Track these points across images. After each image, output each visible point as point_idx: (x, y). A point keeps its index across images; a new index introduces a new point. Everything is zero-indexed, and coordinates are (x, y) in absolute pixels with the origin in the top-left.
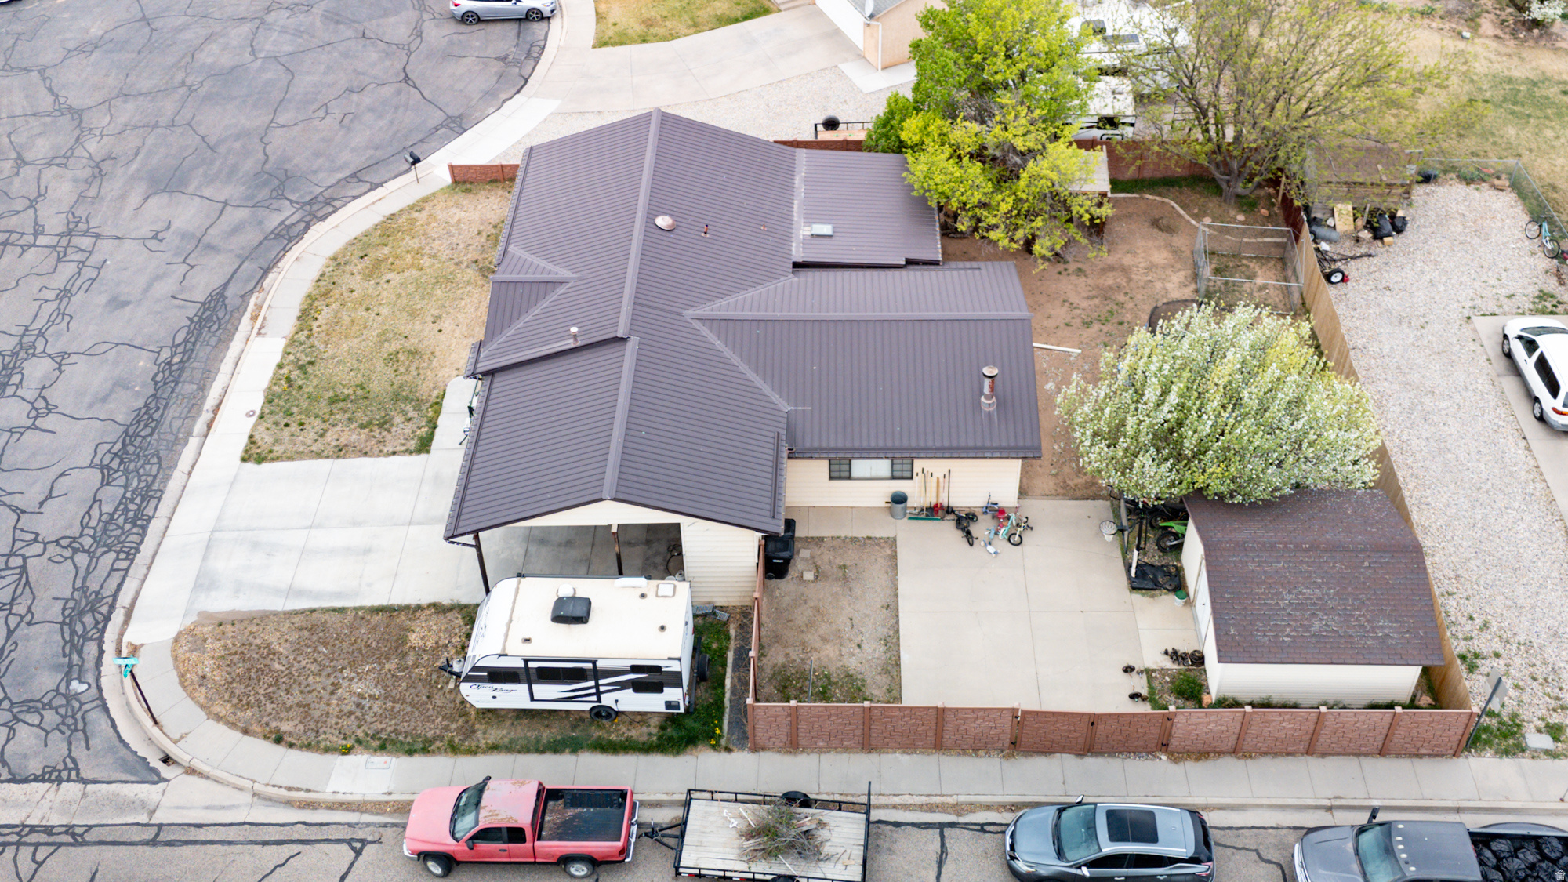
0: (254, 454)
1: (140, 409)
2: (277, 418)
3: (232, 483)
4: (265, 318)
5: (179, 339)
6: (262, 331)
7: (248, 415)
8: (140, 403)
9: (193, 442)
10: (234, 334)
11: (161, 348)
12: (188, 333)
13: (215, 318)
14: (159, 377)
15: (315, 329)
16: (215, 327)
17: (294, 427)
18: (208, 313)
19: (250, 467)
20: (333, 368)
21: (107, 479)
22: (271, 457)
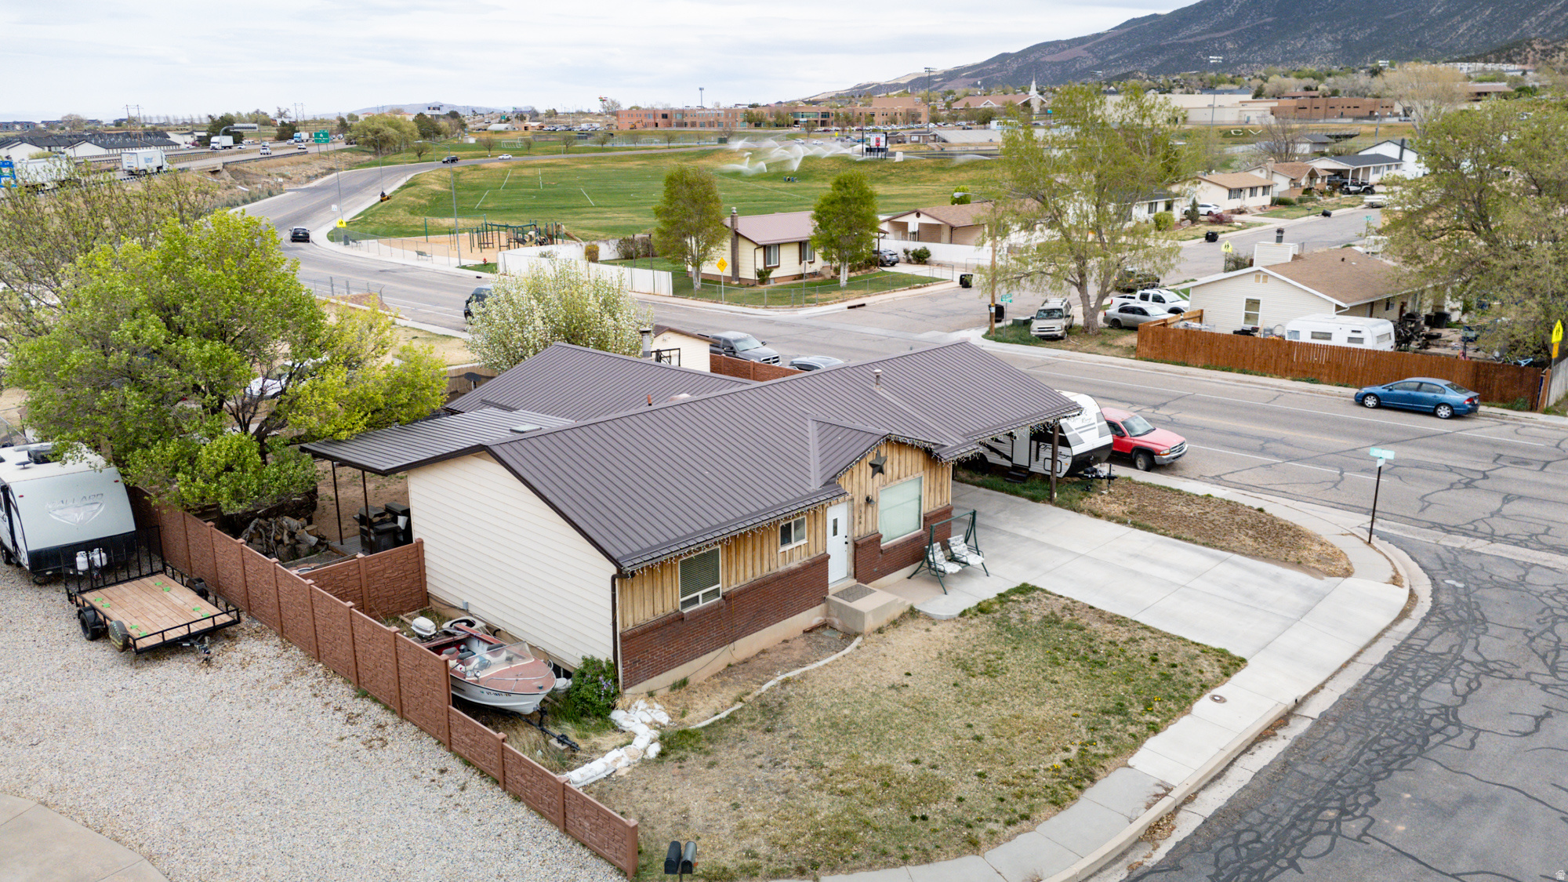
0: (1231, 665)
1: (1400, 769)
2: (1181, 677)
3: (1263, 648)
4: (1149, 807)
5: (1321, 843)
6: (1161, 791)
7: (1222, 700)
8: (1399, 777)
9: (1315, 709)
10: (1215, 816)
11: (1359, 839)
12: (1303, 845)
13: (1244, 852)
14: (1363, 800)
15: (1074, 750)
16: (1246, 837)
17: (1164, 661)
18: (1255, 865)
19: (1237, 652)
20: (1079, 696)
21: (1448, 713)
22: (1205, 650)
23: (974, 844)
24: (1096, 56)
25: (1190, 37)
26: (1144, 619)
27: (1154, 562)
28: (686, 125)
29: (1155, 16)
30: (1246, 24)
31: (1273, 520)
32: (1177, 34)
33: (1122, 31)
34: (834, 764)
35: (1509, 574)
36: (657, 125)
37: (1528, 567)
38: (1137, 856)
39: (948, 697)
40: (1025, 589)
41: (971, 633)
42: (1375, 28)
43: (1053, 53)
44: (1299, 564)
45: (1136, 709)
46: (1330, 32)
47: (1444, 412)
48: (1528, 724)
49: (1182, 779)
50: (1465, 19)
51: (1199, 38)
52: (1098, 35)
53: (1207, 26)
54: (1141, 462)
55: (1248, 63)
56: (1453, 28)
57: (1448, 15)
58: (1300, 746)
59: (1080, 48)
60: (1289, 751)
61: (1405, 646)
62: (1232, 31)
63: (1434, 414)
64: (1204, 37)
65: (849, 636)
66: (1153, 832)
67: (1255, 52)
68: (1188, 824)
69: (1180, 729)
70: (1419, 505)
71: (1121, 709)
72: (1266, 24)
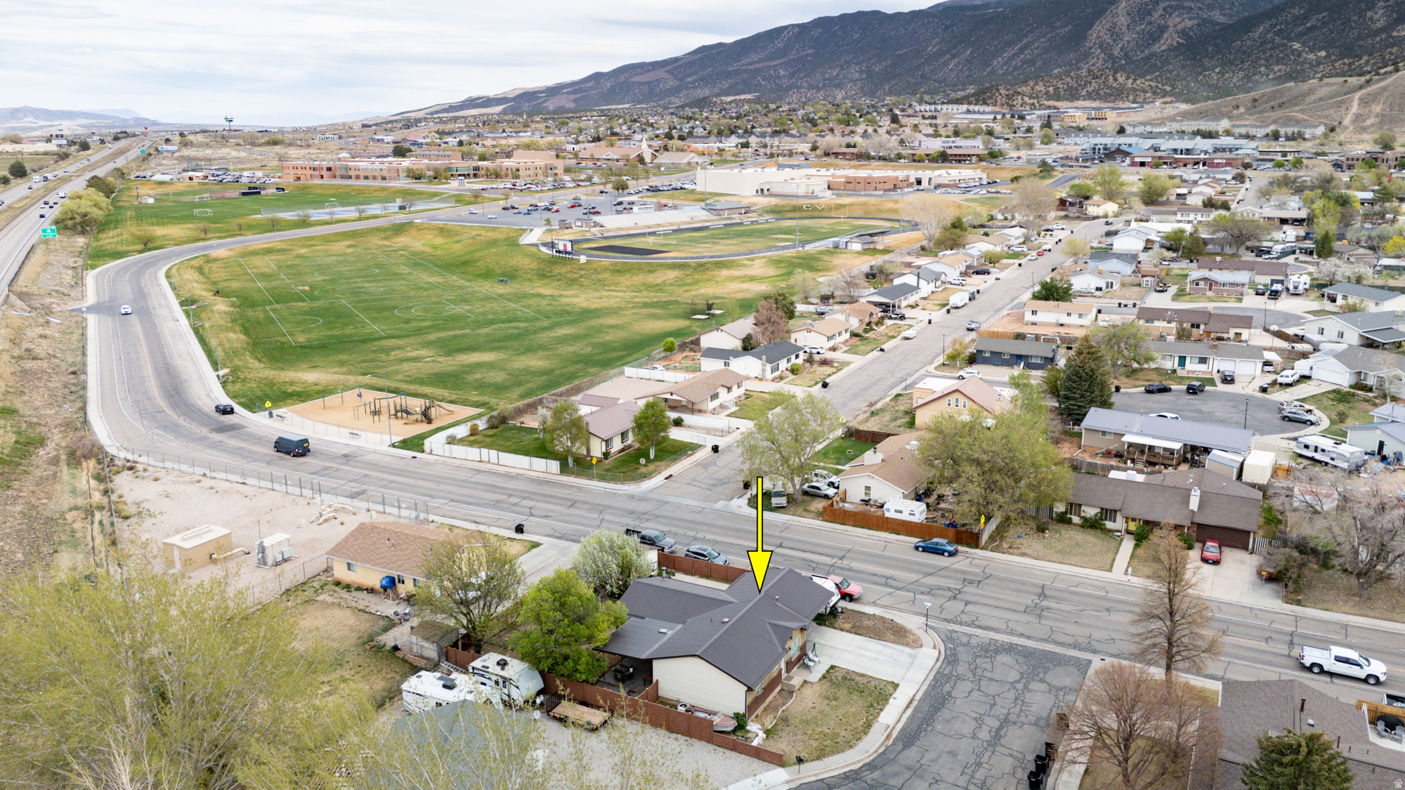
0: (896, 686)
1: (939, 711)
2: (884, 692)
3: (904, 679)
4: (886, 730)
5: (923, 733)
6: (887, 726)
7: (895, 698)
8: (939, 713)
9: (918, 697)
10: (900, 730)
11: (932, 732)
12: (920, 735)
14: (931, 721)
15: (864, 718)
16: (908, 735)
17: (878, 687)
18: (911, 741)
19: (896, 682)
20: (860, 703)
21: (949, 693)
22: (888, 682)
23: (851, 747)
24: (676, 78)
25: (751, 64)
26: (869, 673)
27: (865, 649)
28: (350, 177)
29: (720, 45)
30: (793, 55)
31: (897, 624)
32: (740, 61)
33: (696, 57)
34: (810, 732)
35: (965, 640)
36: (322, 177)
37: (970, 636)
38: (886, 743)
39: (828, 709)
40: (833, 667)
41: (824, 687)
42: (889, 62)
43: (641, 74)
44: (907, 645)
45: (876, 705)
46: (857, 64)
47: (946, 554)
48: (967, 694)
49: (891, 722)
50: (953, 57)
51: (758, 66)
52: (676, 60)
53: (762, 55)
54: (848, 599)
55: (798, 88)
56: (945, 64)
57: (941, 53)
58: (916, 709)
59: (663, 70)
60: (914, 710)
61: (938, 672)
62: (782, 60)
63: (943, 554)
64: (761, 65)
65: (791, 693)
66: (888, 737)
67: (802, 78)
68: (895, 734)
69: (888, 709)
70: (940, 610)
71: (872, 705)
72: (808, 55)
